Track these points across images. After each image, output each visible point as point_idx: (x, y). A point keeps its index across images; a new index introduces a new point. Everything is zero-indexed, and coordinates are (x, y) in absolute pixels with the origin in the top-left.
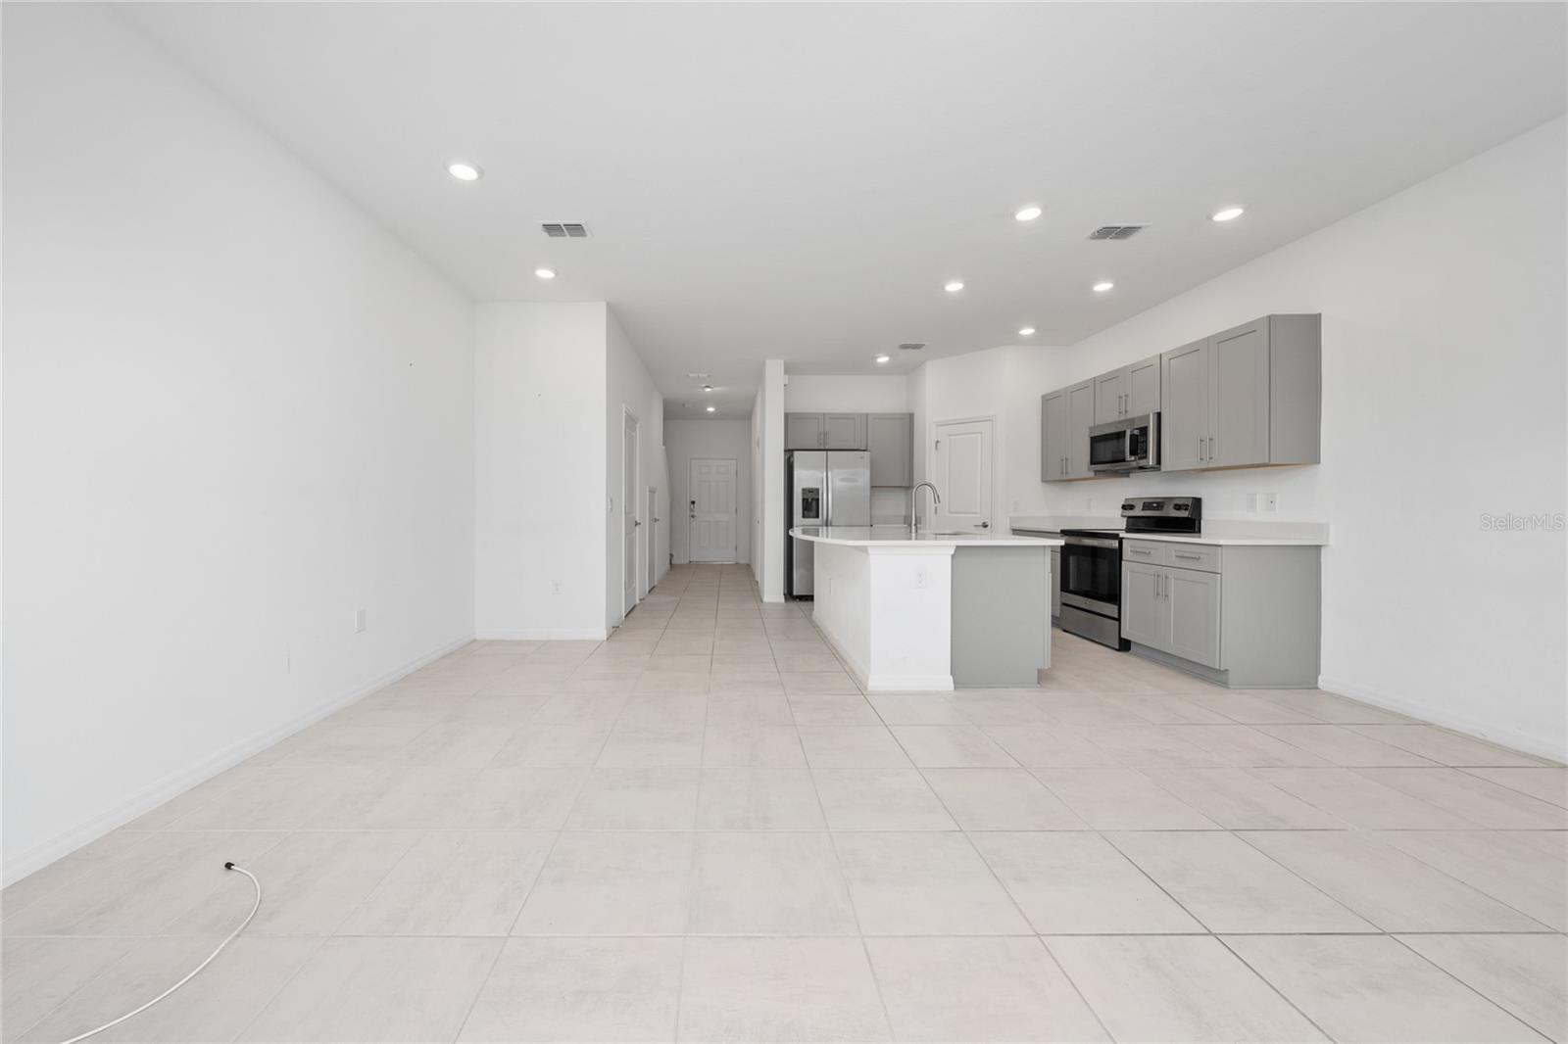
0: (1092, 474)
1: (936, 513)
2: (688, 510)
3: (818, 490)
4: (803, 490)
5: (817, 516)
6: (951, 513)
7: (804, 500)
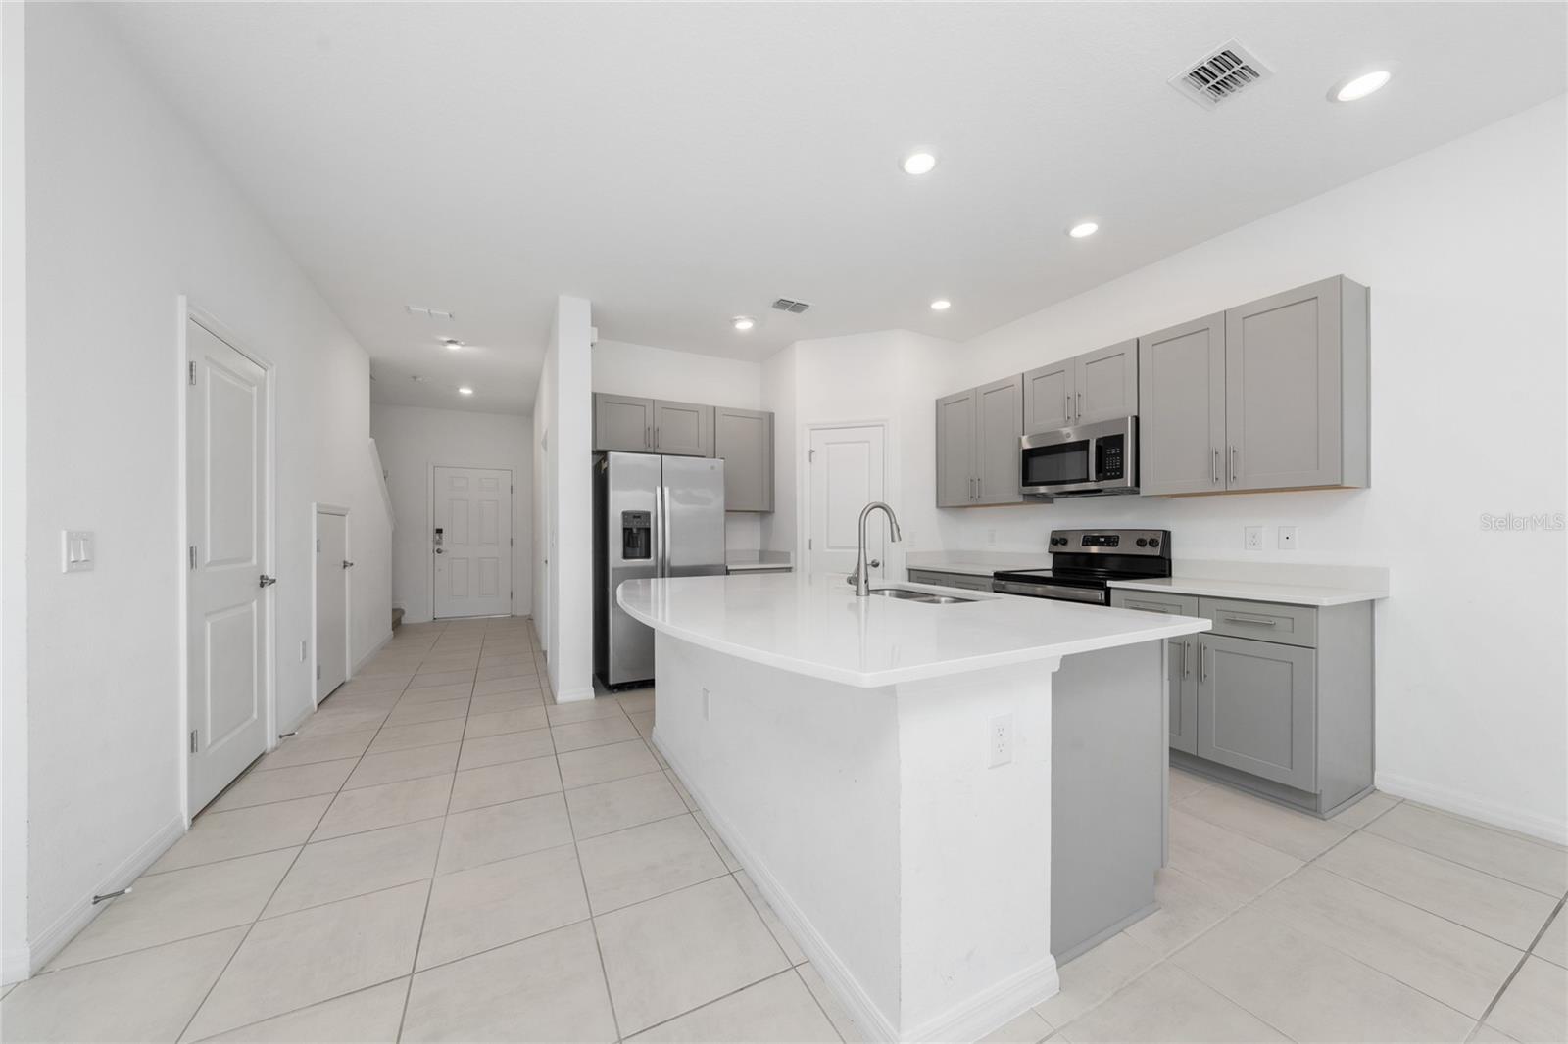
0: (1021, 500)
1: (810, 548)
2: (431, 544)
3: (647, 515)
4: (625, 514)
5: (648, 556)
6: (829, 547)
7: (625, 529)
